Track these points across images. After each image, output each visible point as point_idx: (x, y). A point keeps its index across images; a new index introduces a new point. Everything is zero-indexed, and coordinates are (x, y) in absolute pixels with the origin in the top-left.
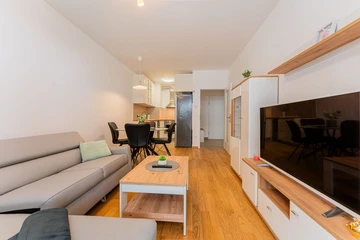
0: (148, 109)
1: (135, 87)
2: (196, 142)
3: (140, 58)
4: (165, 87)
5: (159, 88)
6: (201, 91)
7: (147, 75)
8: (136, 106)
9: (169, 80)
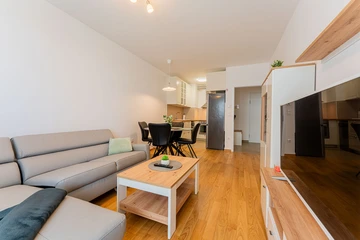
0: (184, 109)
1: (164, 89)
2: (229, 145)
3: (169, 61)
4: (200, 87)
5: (195, 88)
6: (236, 89)
7: (180, 77)
8: (170, 106)
9: (202, 80)
